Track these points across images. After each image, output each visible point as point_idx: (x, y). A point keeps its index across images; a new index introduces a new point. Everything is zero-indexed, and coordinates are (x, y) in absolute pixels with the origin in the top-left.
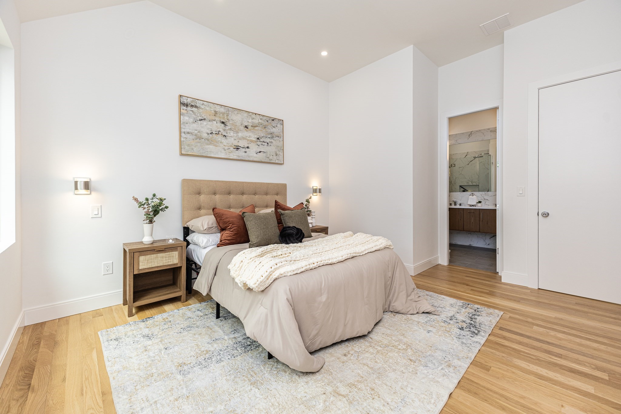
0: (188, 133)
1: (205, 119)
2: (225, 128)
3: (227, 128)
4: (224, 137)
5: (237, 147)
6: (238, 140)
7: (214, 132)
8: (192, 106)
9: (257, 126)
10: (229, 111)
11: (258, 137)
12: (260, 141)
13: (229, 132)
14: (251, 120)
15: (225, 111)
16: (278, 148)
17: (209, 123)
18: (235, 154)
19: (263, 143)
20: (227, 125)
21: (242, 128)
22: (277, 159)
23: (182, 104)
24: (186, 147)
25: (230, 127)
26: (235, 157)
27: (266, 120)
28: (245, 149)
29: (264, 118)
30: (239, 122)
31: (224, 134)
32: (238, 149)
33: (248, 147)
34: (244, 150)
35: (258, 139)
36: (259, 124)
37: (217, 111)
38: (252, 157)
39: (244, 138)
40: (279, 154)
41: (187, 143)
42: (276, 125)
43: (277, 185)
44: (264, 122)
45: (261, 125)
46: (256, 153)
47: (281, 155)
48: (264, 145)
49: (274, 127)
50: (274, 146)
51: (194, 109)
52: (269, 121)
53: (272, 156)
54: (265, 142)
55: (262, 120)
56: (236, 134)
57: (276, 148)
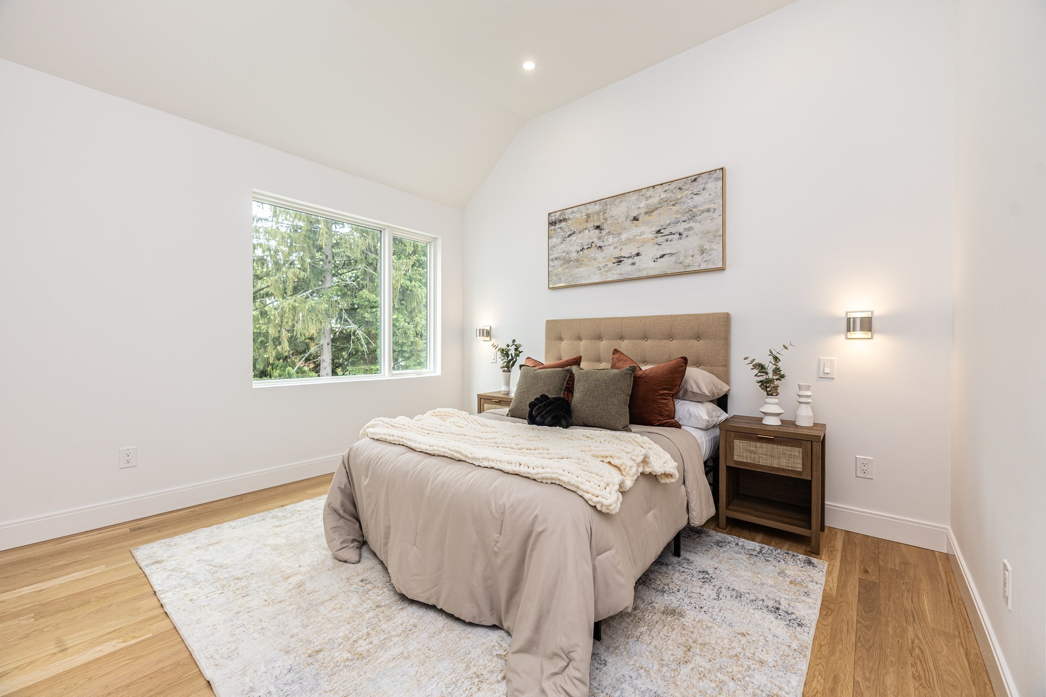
0: (556, 259)
1: (574, 233)
2: (600, 235)
3: (604, 232)
4: (599, 248)
5: (619, 260)
6: (620, 248)
7: (585, 247)
8: (561, 221)
9: (657, 209)
10: (606, 205)
11: (658, 229)
12: (662, 235)
13: (607, 239)
14: (644, 202)
15: (601, 207)
16: (707, 235)
17: (580, 235)
18: (615, 272)
19: (670, 237)
20: (604, 228)
21: (628, 223)
22: (705, 261)
23: (552, 223)
24: (554, 278)
25: (607, 231)
26: (616, 277)
27: (676, 187)
28: (633, 259)
29: (674, 185)
30: (623, 215)
31: (598, 245)
32: (620, 261)
33: (638, 254)
34: (631, 261)
35: (659, 232)
36: (660, 204)
37: (589, 213)
38: (645, 269)
39: (629, 240)
40: (712, 249)
41: (555, 272)
42: (702, 188)
43: (697, 317)
44: (672, 195)
45: (665, 204)
46: (654, 261)
47: (715, 250)
48: (671, 241)
49: (697, 194)
50: (697, 235)
51: (563, 224)
52: (684, 187)
53: (690, 258)
54: (674, 234)
55: (666, 193)
56: (617, 238)
57: (702, 238)
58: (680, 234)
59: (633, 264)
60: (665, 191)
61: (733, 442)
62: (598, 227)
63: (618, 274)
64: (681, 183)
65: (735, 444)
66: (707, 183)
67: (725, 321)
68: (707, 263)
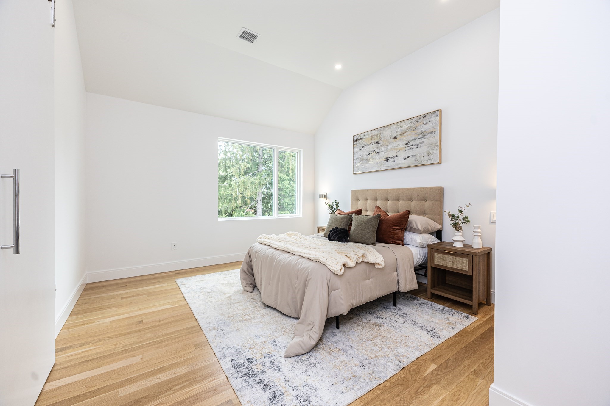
0: (357, 159)
1: (365, 146)
2: (378, 146)
3: (380, 145)
4: (377, 153)
5: (387, 159)
6: (387, 153)
7: (371, 153)
8: (359, 139)
9: (406, 132)
10: (381, 131)
11: (406, 143)
12: (408, 146)
13: (381, 148)
14: (399, 129)
15: (378, 132)
16: (431, 146)
17: (368, 147)
18: (385, 166)
19: (412, 147)
21: (391, 140)
22: (430, 160)
23: (355, 141)
24: (355, 168)
25: (381, 144)
26: (385, 168)
27: (415, 121)
29: (414, 120)
30: (389, 136)
31: (377, 151)
32: (387, 160)
33: (396, 156)
34: (393, 159)
35: (406, 144)
36: (407, 129)
37: (372, 135)
38: (399, 164)
39: (392, 149)
40: (434, 153)
41: (356, 166)
42: (428, 121)
43: (425, 189)
44: (413, 125)
45: (410, 129)
46: (404, 160)
47: (435, 153)
48: (413, 149)
49: (426, 124)
50: (426, 145)
51: (360, 141)
52: (419, 121)
53: (422, 158)
54: (414, 145)
55: (411, 123)
56: (386, 148)
57: (428, 147)
58: (417, 145)
59: (394, 161)
60: (410, 123)
61: (434, 255)
62: (377, 142)
63: (386, 166)
64: (417, 119)
65: (435, 256)
66: (431, 118)
67: (441, 191)
68: (431, 160)
